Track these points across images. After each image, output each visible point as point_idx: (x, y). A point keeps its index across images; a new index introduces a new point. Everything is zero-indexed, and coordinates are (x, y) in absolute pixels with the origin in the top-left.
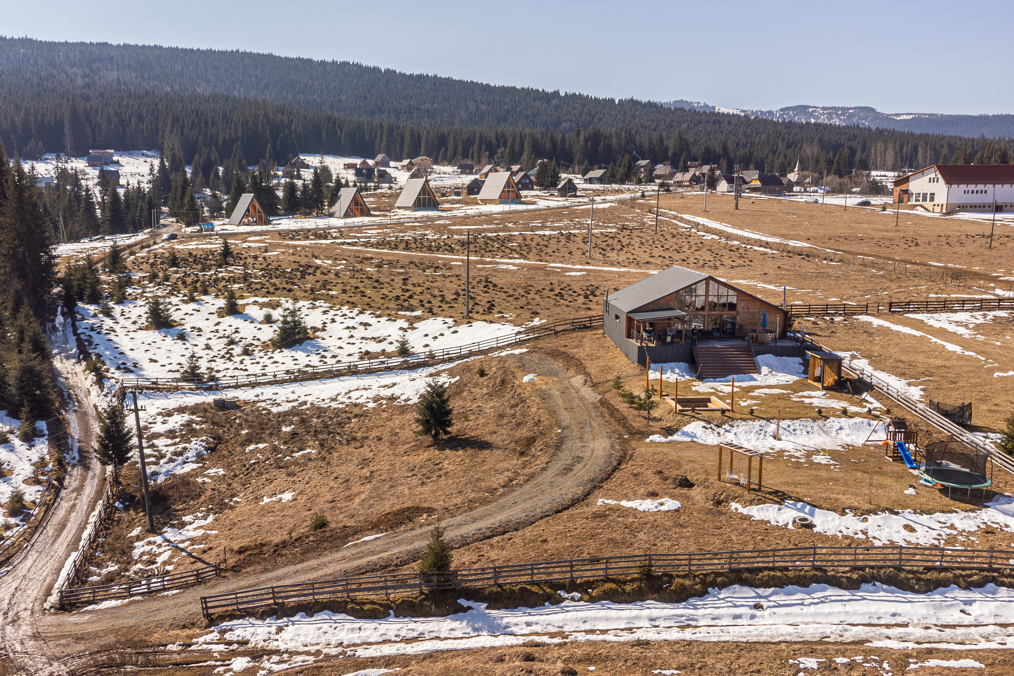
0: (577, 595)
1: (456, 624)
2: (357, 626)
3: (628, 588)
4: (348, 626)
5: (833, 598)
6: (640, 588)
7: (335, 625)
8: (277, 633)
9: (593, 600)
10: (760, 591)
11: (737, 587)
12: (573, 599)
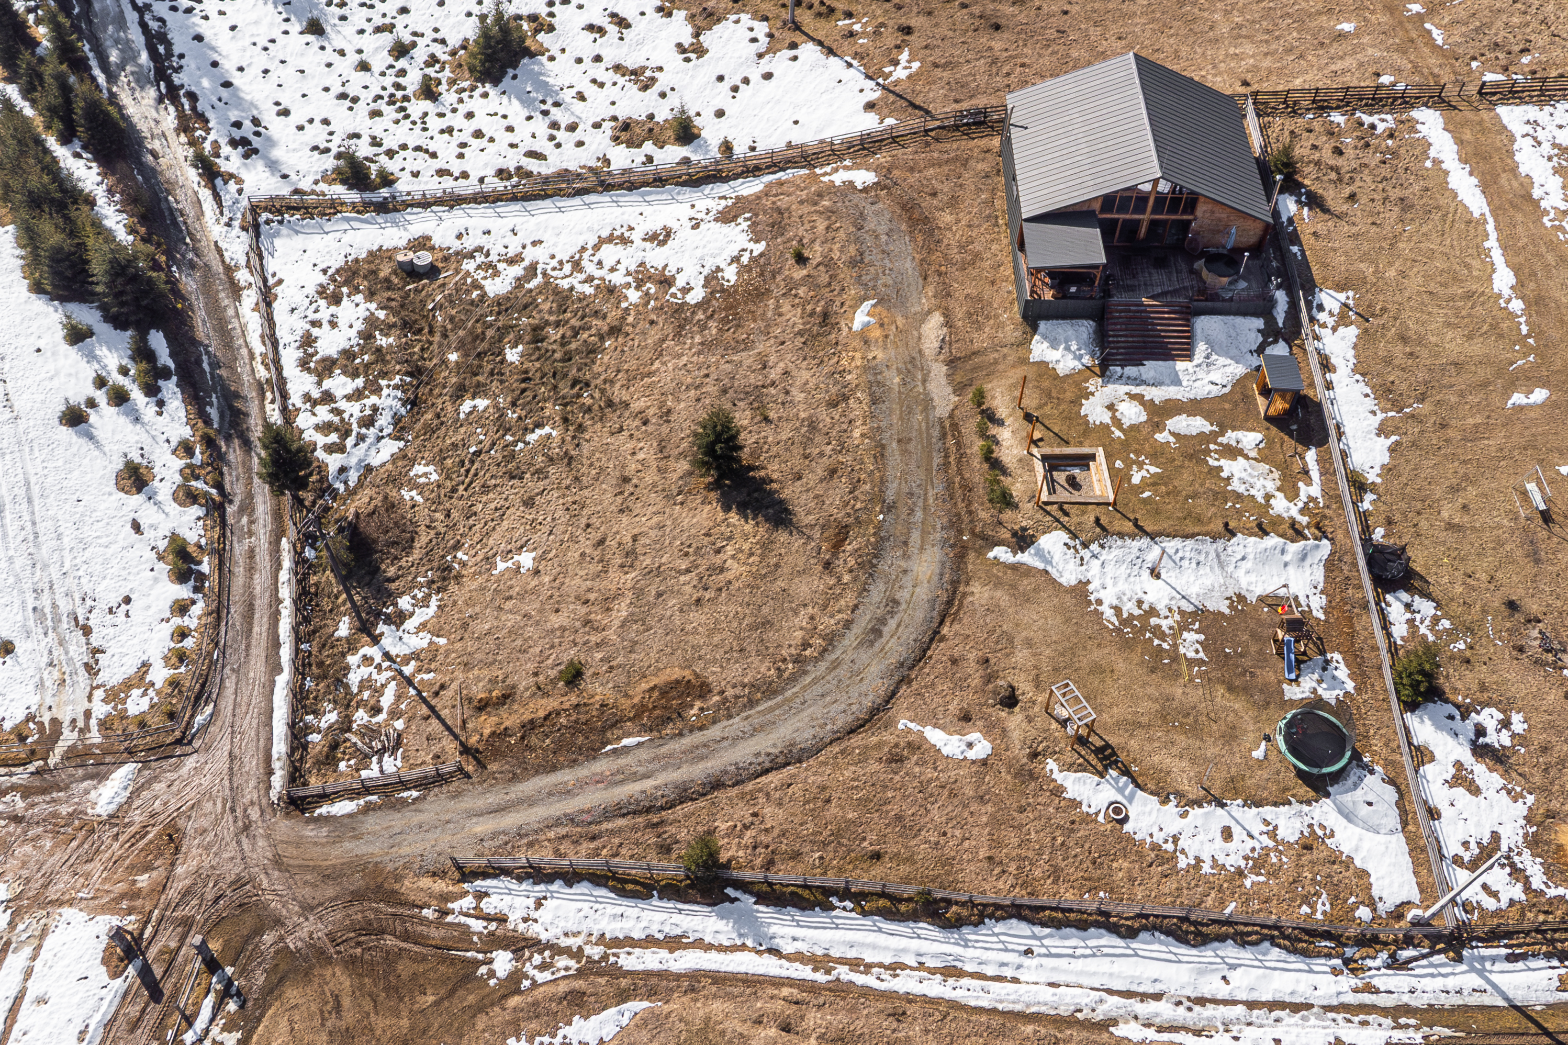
0: (849, 904)
1: (721, 925)
2: (619, 910)
3: (903, 908)
4: (611, 910)
5: (1106, 950)
6: (915, 910)
7: (596, 906)
8: (537, 909)
9: (865, 913)
10: (1037, 930)
11: (1014, 921)
12: (844, 909)
